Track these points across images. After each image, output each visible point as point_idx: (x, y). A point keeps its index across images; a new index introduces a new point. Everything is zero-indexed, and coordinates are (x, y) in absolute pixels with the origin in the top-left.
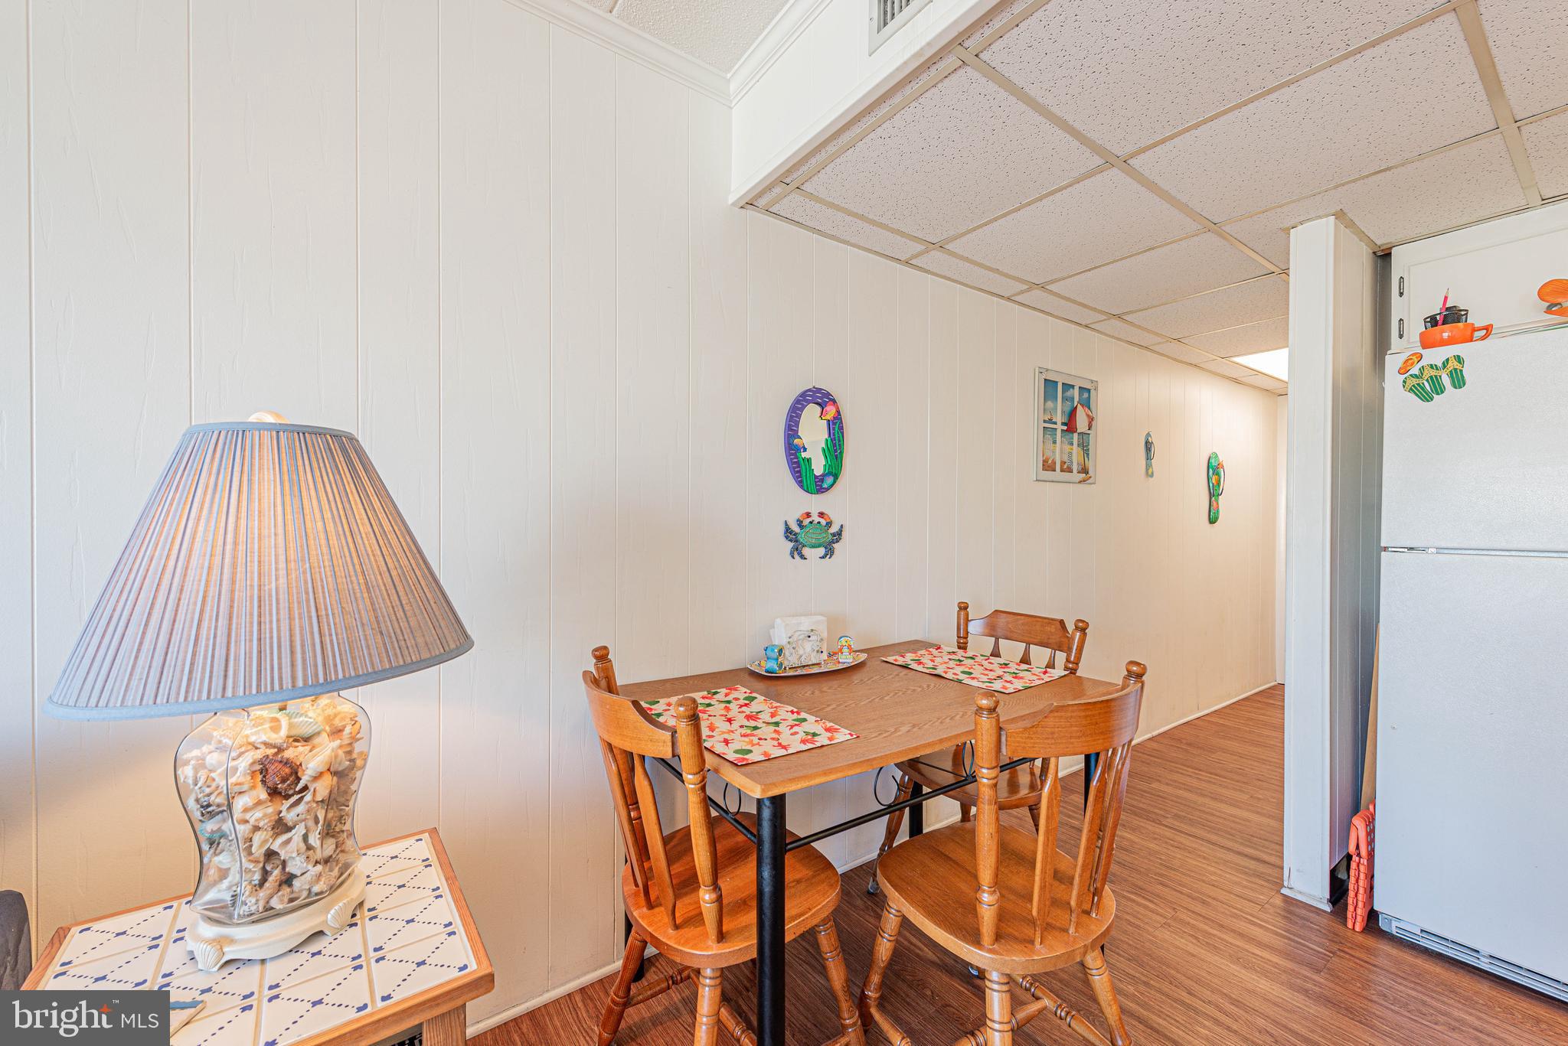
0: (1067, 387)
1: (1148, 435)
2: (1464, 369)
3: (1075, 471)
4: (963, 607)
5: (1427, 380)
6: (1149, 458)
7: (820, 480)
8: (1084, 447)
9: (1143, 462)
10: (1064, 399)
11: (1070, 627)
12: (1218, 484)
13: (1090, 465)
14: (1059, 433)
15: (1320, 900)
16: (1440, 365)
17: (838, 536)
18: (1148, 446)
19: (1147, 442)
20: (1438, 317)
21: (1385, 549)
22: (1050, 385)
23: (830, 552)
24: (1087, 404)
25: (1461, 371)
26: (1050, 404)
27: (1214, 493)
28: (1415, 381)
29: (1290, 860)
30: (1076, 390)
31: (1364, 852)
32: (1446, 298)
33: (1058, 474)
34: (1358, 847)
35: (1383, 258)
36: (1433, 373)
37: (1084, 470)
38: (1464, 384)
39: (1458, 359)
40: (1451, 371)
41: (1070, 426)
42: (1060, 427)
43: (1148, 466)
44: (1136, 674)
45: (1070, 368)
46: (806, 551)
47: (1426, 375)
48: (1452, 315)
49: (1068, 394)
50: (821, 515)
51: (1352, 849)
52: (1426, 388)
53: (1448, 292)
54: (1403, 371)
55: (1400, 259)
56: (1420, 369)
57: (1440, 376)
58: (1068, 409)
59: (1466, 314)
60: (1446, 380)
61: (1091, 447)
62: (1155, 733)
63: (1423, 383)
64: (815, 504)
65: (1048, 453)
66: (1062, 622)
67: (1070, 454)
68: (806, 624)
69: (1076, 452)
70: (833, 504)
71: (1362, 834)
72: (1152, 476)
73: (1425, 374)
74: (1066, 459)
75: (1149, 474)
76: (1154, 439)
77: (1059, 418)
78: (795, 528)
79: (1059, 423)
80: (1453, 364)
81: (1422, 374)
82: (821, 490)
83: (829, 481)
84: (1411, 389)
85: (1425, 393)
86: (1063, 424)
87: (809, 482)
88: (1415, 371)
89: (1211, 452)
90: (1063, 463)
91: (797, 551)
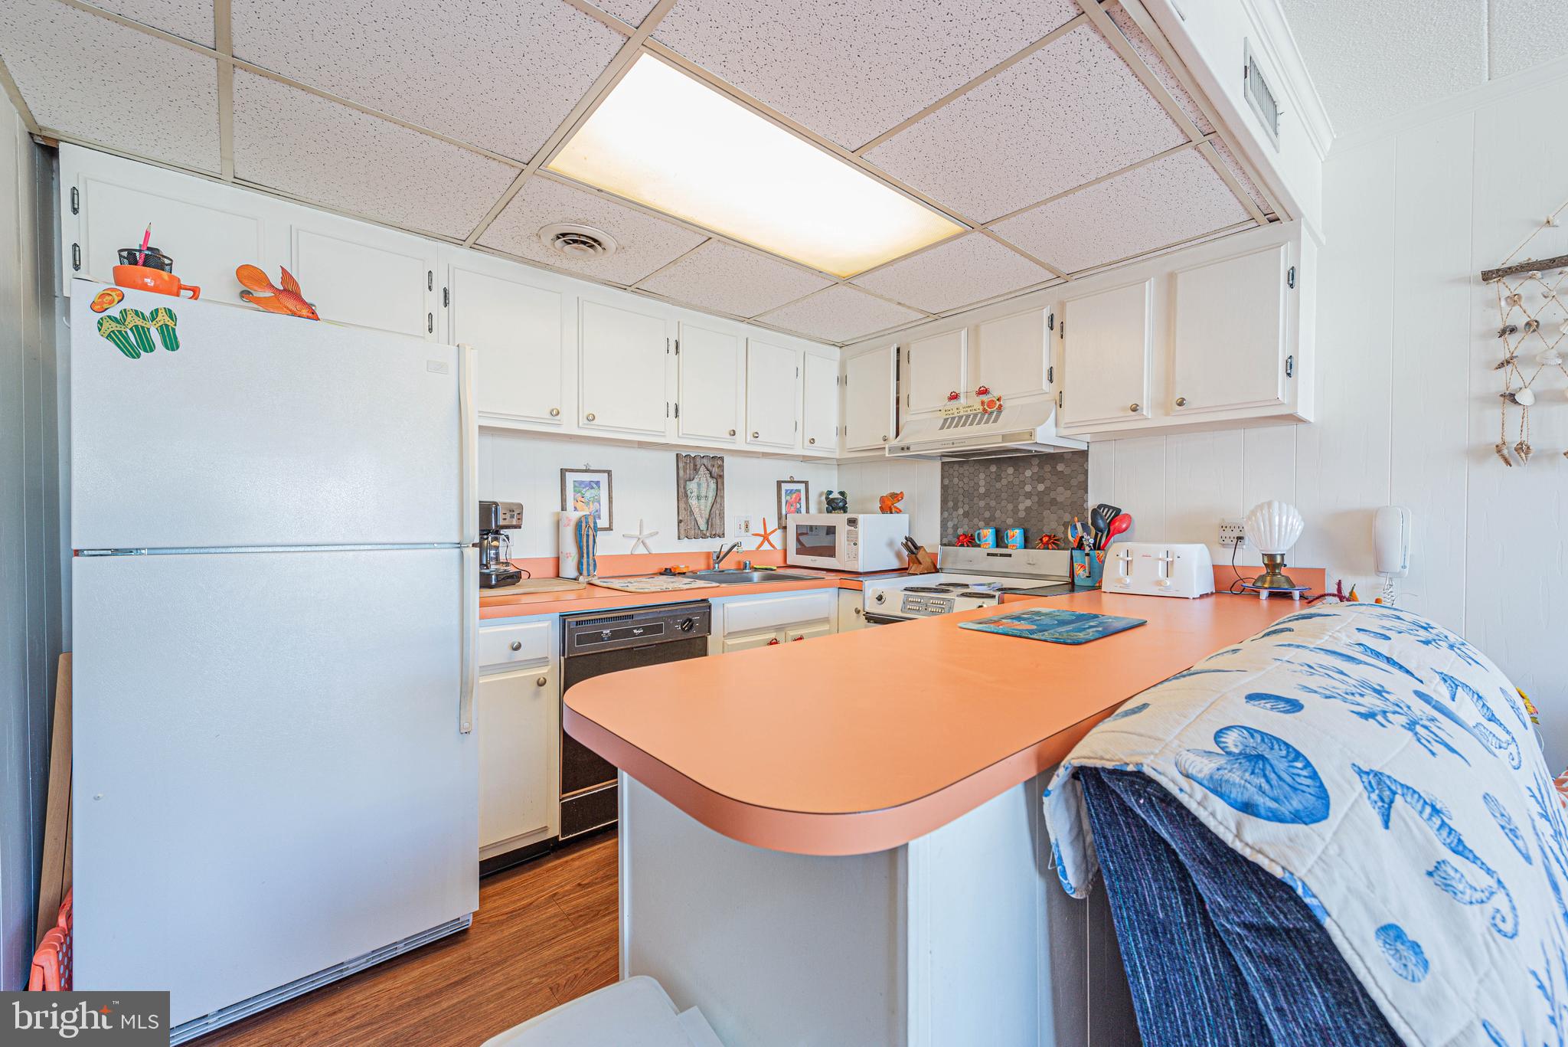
2: (176, 328)
5: (131, 329)
16: (147, 314)
20: (138, 254)
25: (174, 330)
28: (115, 326)
32: (147, 234)
36: (139, 322)
38: (178, 347)
39: (170, 313)
40: (161, 326)
47: (130, 322)
48: (154, 260)
52: (129, 339)
53: (149, 227)
54: (98, 306)
56: (121, 312)
57: (148, 329)
59: (171, 264)
60: (155, 336)
63: (126, 332)
73: (128, 320)
80: (163, 318)
81: (125, 321)
84: (109, 335)
85: (128, 343)
88: (115, 311)
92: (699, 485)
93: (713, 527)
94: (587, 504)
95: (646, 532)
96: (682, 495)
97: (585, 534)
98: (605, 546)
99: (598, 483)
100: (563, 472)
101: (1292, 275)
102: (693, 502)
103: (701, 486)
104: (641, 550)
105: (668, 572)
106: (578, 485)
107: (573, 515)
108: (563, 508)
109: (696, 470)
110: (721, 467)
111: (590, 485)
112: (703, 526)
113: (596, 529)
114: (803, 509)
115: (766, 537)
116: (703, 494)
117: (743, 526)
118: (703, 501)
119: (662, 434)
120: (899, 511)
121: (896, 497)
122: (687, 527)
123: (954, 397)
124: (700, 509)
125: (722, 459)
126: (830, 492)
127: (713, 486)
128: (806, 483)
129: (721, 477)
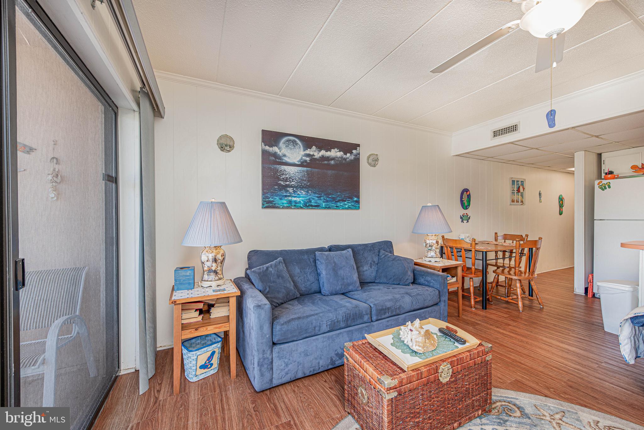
0: (517, 181)
1: (540, 191)
2: (611, 185)
3: (520, 202)
4: (496, 233)
6: (540, 197)
7: (467, 206)
8: (522, 196)
9: (539, 198)
10: (517, 184)
11: (524, 237)
12: (563, 204)
13: (524, 200)
14: (515, 193)
15: (582, 293)
16: (606, 183)
17: (469, 218)
18: (540, 194)
19: (539, 193)
20: (607, 173)
21: (595, 220)
22: (513, 181)
23: (468, 222)
24: (522, 185)
26: (513, 186)
27: (561, 206)
28: (601, 186)
29: (576, 286)
30: (520, 182)
31: (591, 281)
33: (515, 203)
34: (590, 281)
35: (600, 155)
37: (522, 202)
38: (610, 189)
39: (610, 183)
40: (608, 185)
41: (518, 191)
42: (516, 191)
43: (540, 200)
44: (540, 239)
45: (518, 176)
46: (464, 221)
47: (603, 185)
48: (610, 173)
49: (518, 183)
50: (466, 214)
51: (589, 281)
52: (603, 188)
54: (598, 184)
55: (603, 156)
58: (518, 187)
60: (607, 187)
61: (524, 196)
62: (543, 272)
64: (465, 212)
65: (513, 198)
66: (522, 235)
67: (518, 198)
68: (467, 235)
69: (520, 197)
70: (469, 212)
71: (591, 278)
72: (541, 202)
74: (517, 199)
75: (540, 202)
76: (542, 192)
77: (516, 189)
78: (462, 217)
79: (516, 190)
82: (467, 209)
83: (468, 207)
84: (600, 188)
86: (517, 191)
87: (465, 207)
88: (601, 184)
89: (560, 194)
90: (517, 200)
91: (462, 221)
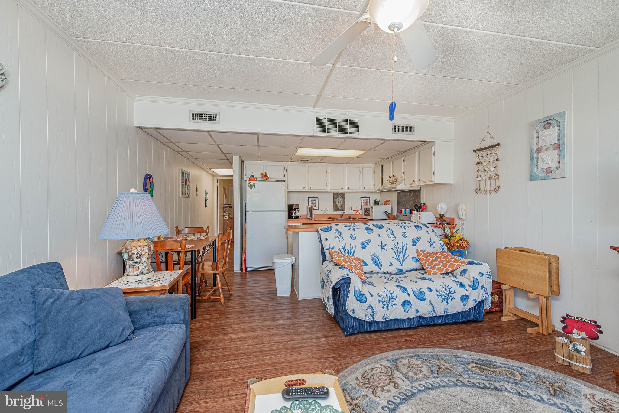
1: (196, 185)
3: (187, 194)
4: (177, 228)
6: (197, 191)
12: (207, 198)
13: (189, 192)
15: (239, 270)
18: (196, 188)
21: (247, 211)
22: (183, 173)
24: (188, 178)
26: (183, 178)
29: (235, 266)
33: (184, 195)
34: (244, 259)
40: (254, 185)
45: (185, 169)
49: (185, 175)
52: (251, 187)
55: (245, 163)
65: (183, 190)
69: (187, 189)
75: (197, 195)
86: (185, 183)
88: (250, 184)
89: (205, 190)
90: (185, 192)
92: (339, 199)
93: (343, 208)
94: (313, 204)
95: (326, 210)
96: (335, 202)
97: (311, 210)
98: (315, 212)
99: (316, 200)
100: (309, 198)
101: (434, 154)
102: (337, 203)
103: (340, 199)
104: (325, 214)
105: (330, 218)
106: (312, 200)
107: (310, 206)
108: (309, 205)
109: (338, 196)
110: (344, 195)
111: (314, 200)
112: (339, 208)
113: (313, 209)
114: (369, 204)
115: (357, 211)
116: (340, 201)
117: (351, 209)
118: (340, 203)
119: (326, 190)
120: (389, 205)
121: (388, 201)
122: (336, 209)
123: (390, 178)
124: (339, 205)
125: (344, 193)
126: (376, 200)
127: (342, 199)
128: (369, 198)
129: (344, 197)
